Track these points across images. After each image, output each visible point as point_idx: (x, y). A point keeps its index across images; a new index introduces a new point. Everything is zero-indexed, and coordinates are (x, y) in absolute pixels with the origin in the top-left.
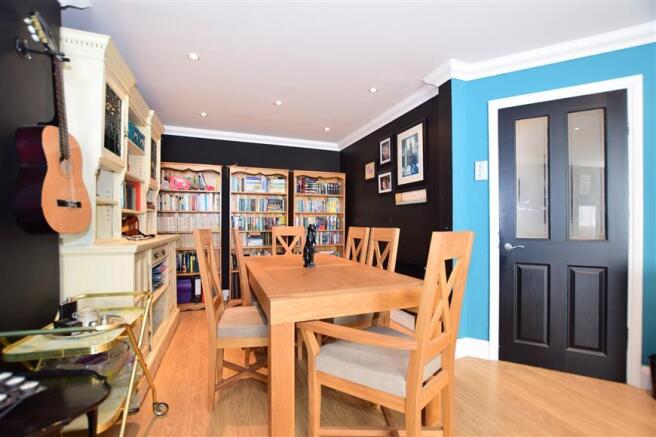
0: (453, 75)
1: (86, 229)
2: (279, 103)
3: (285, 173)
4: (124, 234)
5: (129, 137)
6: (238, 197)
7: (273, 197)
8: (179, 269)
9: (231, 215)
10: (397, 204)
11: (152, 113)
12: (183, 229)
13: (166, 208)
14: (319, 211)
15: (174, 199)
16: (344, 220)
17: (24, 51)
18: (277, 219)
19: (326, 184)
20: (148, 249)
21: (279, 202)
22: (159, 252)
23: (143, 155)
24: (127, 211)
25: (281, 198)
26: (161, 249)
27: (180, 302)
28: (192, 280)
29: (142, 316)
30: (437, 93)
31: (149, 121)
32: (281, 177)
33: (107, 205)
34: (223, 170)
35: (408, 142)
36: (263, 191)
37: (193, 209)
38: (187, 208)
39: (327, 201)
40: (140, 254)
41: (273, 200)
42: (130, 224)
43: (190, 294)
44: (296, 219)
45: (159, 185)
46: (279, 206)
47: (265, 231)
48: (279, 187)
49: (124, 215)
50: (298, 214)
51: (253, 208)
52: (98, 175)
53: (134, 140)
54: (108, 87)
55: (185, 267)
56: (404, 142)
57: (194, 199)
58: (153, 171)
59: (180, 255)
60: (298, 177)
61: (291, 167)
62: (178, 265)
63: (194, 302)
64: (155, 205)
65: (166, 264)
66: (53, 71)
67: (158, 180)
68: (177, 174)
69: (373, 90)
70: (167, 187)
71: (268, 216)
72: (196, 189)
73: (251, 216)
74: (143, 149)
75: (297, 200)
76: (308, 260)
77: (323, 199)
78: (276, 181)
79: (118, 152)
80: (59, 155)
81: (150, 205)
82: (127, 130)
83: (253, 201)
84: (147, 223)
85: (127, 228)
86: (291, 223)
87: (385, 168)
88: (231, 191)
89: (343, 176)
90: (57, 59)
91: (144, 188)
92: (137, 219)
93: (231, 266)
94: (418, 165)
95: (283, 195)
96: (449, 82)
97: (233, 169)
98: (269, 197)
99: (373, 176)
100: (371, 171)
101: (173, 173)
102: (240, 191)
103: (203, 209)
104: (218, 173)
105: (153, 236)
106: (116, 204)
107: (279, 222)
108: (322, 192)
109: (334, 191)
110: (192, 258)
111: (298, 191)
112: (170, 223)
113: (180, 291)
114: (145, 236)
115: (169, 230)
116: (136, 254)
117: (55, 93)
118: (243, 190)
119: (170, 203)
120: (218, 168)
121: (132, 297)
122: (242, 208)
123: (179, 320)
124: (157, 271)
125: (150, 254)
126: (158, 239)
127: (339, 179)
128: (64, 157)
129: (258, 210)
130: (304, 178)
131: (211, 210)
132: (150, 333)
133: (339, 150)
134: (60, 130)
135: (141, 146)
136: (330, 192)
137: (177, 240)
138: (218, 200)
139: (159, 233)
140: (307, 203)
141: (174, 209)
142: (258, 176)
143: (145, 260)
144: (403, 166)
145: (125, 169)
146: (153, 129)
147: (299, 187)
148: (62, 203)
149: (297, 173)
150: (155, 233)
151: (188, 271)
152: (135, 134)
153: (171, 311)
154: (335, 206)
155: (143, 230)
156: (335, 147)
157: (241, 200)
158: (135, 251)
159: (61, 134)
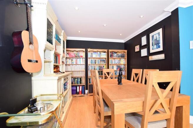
0: (179, 6)
1: (40, 71)
2: (105, 25)
3: (106, 50)
4: (54, 72)
5: (56, 39)
6: (91, 59)
7: (102, 59)
8: (72, 83)
9: (88, 65)
10: (150, 60)
11: (63, 31)
12: (73, 70)
13: (68, 63)
14: (117, 64)
15: (70, 60)
16: (126, 66)
17: (17, 4)
18: (103, 66)
19: (120, 54)
20: (62, 78)
21: (104, 61)
22: (66, 78)
23: (60, 45)
24: (55, 64)
25: (104, 59)
26: (66, 77)
27: (73, 94)
28: (76, 87)
29: (60, 104)
30: (170, 14)
31: (62, 34)
32: (105, 52)
33: (49, 62)
34: (86, 50)
35: (155, 36)
36: (99, 57)
37: (76, 63)
38: (74, 63)
39: (120, 60)
40: (59, 79)
41: (102, 60)
42: (56, 69)
43: (76, 91)
44: (110, 66)
45: (66, 56)
46: (104, 62)
47: (99, 70)
48: (104, 56)
49: (54, 65)
50: (110, 65)
51: (95, 63)
52: (45, 51)
53: (58, 40)
54: (48, 19)
55: (74, 82)
56: (153, 36)
57: (76, 60)
58: (64, 51)
59: (72, 79)
60: (110, 52)
61: (108, 48)
62: (72, 82)
63: (77, 94)
64: (65, 62)
65: (68, 82)
66: (27, 10)
67: (65, 54)
68: (71, 52)
69: (142, 17)
70: (68, 56)
71: (100, 65)
72: (77, 57)
73: (95, 65)
74: (60, 43)
75: (110, 60)
76: (120, 82)
77: (119, 59)
78: (103, 54)
79: (52, 44)
80: (29, 42)
81: (63, 62)
82: (55, 36)
83: (95, 61)
84: (62, 68)
85: (55, 70)
86: (108, 68)
87: (144, 47)
88: (88, 57)
89: (126, 51)
90: (28, 6)
91: (61, 57)
92: (59, 67)
93: (88, 82)
94: (160, 45)
95: (105, 58)
96: (178, 8)
97: (89, 50)
98: (101, 59)
99: (138, 50)
100: (137, 49)
101: (70, 52)
102: (91, 57)
103: (79, 64)
104: (84, 51)
105: (64, 72)
106: (52, 62)
107: (104, 68)
108: (119, 57)
109: (123, 56)
110: (76, 80)
111: (110, 57)
112: (69, 68)
113: (73, 90)
114: (61, 72)
115: (69, 70)
116: (58, 80)
117: (27, 18)
118: (92, 57)
119: (69, 62)
120: (84, 50)
121: (57, 96)
122: (92, 63)
123: (72, 100)
124: (65, 85)
125: (63, 79)
126: (66, 74)
127: (124, 52)
128: (31, 43)
129: (97, 63)
130: (112, 52)
131: (81, 64)
132: (63, 107)
133: (124, 42)
134: (29, 32)
135: (60, 42)
136: (121, 57)
137: (71, 74)
138: (84, 60)
139: (66, 72)
140: (113, 61)
141: (70, 64)
142: (97, 52)
143: (61, 81)
144: (153, 45)
145: (55, 49)
146: (64, 37)
147: (111, 55)
148: (30, 61)
149: (110, 50)
150: (64, 71)
151: (75, 84)
152: (58, 38)
153: (70, 97)
154: (123, 62)
155: (61, 71)
156: (123, 41)
157: (92, 60)
158: (57, 79)
159: (29, 34)
